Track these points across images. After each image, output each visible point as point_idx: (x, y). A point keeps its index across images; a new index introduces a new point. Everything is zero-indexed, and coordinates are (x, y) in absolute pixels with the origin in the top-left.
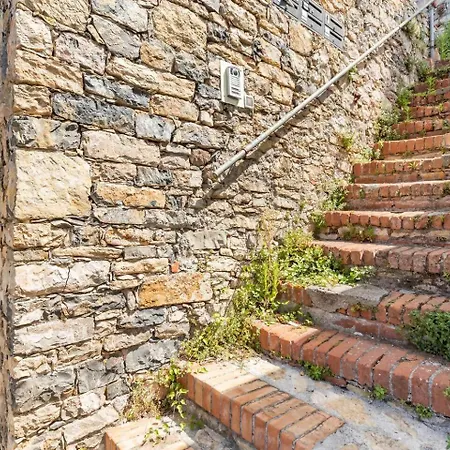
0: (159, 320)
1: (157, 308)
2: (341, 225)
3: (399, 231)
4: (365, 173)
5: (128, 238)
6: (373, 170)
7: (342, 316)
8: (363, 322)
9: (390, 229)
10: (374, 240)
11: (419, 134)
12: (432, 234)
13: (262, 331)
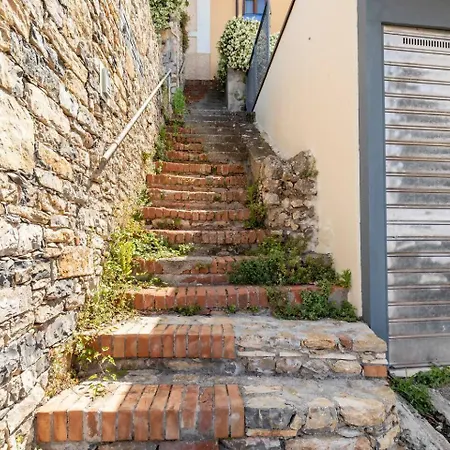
0: (69, 291)
1: (68, 279)
2: (156, 218)
3: (196, 222)
4: (156, 182)
5: (54, 205)
6: (162, 181)
7: (187, 276)
8: (202, 276)
9: (191, 221)
10: (181, 228)
11: (181, 161)
12: (215, 223)
13: (136, 295)
